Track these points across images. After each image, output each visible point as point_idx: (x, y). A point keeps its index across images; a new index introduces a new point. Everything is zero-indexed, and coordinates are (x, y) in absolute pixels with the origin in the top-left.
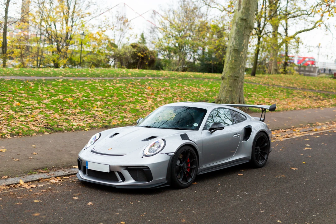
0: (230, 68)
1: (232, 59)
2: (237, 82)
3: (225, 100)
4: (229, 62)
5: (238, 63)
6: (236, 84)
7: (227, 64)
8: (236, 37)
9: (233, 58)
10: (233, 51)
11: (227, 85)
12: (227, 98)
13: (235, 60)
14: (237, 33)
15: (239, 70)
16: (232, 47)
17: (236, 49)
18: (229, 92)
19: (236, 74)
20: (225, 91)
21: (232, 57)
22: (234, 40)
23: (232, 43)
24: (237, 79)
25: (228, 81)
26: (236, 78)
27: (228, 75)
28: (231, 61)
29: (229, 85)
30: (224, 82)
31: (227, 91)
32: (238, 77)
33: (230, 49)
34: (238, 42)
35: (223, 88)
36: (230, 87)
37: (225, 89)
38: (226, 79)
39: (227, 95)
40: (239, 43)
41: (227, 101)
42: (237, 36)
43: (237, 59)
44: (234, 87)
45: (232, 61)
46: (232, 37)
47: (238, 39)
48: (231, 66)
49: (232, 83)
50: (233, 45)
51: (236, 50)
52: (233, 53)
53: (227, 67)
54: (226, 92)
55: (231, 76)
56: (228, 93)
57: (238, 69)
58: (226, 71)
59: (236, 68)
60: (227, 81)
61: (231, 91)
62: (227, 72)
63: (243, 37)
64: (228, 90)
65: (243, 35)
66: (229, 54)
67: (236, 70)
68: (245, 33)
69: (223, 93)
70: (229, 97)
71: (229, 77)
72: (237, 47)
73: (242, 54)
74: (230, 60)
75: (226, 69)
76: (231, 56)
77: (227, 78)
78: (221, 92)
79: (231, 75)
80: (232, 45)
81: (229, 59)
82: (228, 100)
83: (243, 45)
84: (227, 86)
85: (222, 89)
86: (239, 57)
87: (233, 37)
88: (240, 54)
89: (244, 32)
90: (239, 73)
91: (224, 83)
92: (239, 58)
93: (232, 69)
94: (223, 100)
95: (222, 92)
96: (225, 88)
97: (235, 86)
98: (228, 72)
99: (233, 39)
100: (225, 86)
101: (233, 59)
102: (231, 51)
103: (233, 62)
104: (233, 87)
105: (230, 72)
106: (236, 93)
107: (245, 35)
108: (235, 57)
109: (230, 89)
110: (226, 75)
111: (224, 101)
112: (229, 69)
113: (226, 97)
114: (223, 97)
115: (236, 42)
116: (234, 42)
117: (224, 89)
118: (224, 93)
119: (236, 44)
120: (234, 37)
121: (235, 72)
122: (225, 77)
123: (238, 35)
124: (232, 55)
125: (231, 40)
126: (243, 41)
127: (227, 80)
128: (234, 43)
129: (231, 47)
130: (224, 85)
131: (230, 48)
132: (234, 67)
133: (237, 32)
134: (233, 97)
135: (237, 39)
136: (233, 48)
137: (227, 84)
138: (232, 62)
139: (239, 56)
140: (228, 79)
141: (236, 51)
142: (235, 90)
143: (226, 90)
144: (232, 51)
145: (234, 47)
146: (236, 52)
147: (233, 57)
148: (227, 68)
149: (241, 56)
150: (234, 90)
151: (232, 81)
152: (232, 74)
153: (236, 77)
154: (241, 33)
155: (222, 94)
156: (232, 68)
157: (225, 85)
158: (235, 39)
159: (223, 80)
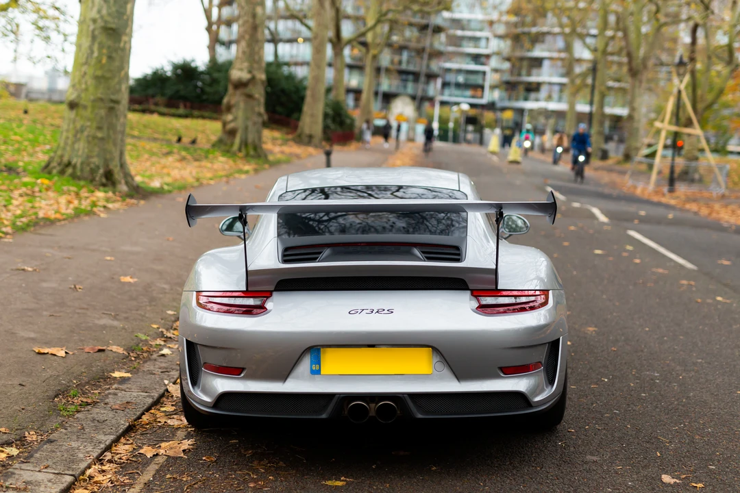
0: (97, 78)
1: (100, 54)
2: (116, 116)
3: (88, 165)
4: (93, 62)
5: (117, 64)
6: (114, 121)
7: (86, 67)
9: (105, 51)
10: (100, 30)
11: (89, 124)
12: (92, 157)
13: (110, 58)
15: (118, 83)
16: (99, 21)
17: (110, 26)
18: (96, 141)
19: (113, 94)
20: (83, 139)
21: (101, 46)
23: (99, 12)
24: (116, 106)
25: (92, 112)
26: (112, 105)
27: (92, 98)
28: (97, 58)
29: (95, 125)
30: (77, 115)
31: (90, 139)
32: (117, 102)
33: (92, 27)
34: (114, 9)
35: (77, 132)
36: (99, 128)
37: (86, 133)
38: (85, 107)
39: (91, 151)
40: (117, 11)
41: (92, 166)
43: (114, 55)
44: (108, 129)
45: (102, 58)
48: (99, 73)
49: (102, 118)
50: (102, 17)
51: (112, 29)
52: (102, 38)
53: (85, 73)
54: (89, 142)
55: (101, 100)
56: (95, 144)
57: (116, 80)
58: (83, 86)
59: (113, 78)
60: (88, 113)
61: (102, 139)
62: (86, 90)
64: (94, 137)
66: (90, 39)
67: (113, 84)
69: (76, 146)
70: (98, 156)
71: (94, 101)
72: (112, 20)
73: (125, 42)
74: (96, 54)
75: (84, 80)
76: (96, 48)
77: (89, 104)
78: (70, 142)
79: (99, 95)
80: (97, 16)
81: (92, 52)
82: (94, 163)
83: (127, 15)
84: (88, 126)
85: (70, 135)
86: (119, 48)
88: (120, 41)
90: (119, 91)
91: (78, 118)
92: (119, 52)
93: (102, 81)
94: (82, 163)
95: (74, 143)
96: (82, 131)
97: (111, 127)
98: (91, 89)
100: (82, 126)
101: (104, 54)
102: (96, 33)
103: (104, 61)
104: (105, 129)
105: (96, 87)
106: (115, 145)
108: (109, 47)
109: (100, 135)
110: (83, 96)
111: (85, 165)
112: (94, 81)
113: (89, 157)
114: (77, 156)
115: (109, 7)
116: (102, 7)
117: (79, 136)
118: (81, 146)
119: (109, 14)
121: (109, 89)
122: (83, 102)
124: (99, 44)
126: (126, 9)
127: (89, 110)
128: (104, 12)
129: (94, 21)
130: (78, 125)
131: (91, 23)
132: (108, 75)
134: (108, 156)
136: (102, 24)
137: (89, 120)
138: (100, 61)
139: (117, 45)
140: (93, 107)
141: (110, 32)
142: (113, 136)
143: (88, 136)
144: (101, 34)
145: (106, 22)
146: (111, 35)
147: (103, 48)
148: (87, 77)
149: (122, 45)
150: (109, 136)
151: (103, 112)
152: (102, 94)
153: (112, 101)
155: (73, 149)
156: (103, 77)
157: (82, 123)
159: (74, 112)
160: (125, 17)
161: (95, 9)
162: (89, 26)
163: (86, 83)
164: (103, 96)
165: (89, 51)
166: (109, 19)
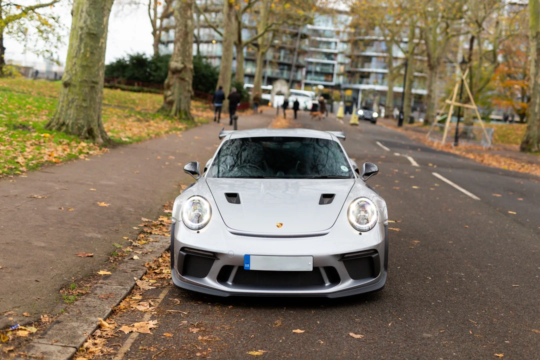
0: (83, 67)
1: (86, 51)
2: (96, 92)
3: (77, 125)
4: (81, 56)
5: (97, 57)
6: (94, 95)
7: (76, 59)
8: (90, 11)
9: (88, 49)
10: (86, 35)
11: (77, 97)
12: (79, 119)
13: (92, 53)
14: (91, 4)
15: (98, 70)
16: (85, 28)
17: (92, 32)
18: (82, 109)
19: (94, 78)
20: (73, 107)
21: (85, 47)
22: (87, 16)
23: (85, 22)
24: (96, 85)
25: (79, 90)
26: (93, 85)
27: (80, 80)
28: (83, 53)
29: (81, 98)
30: (69, 91)
31: (78, 107)
32: (96, 83)
33: (80, 33)
34: (95, 21)
35: (69, 102)
36: (84, 100)
37: (75, 104)
38: (75, 86)
39: (78, 116)
40: (97, 22)
41: (79, 125)
42: (92, 10)
43: (95, 51)
44: (90, 101)
45: (86, 54)
46: (82, 11)
47: (96, 16)
48: (85, 63)
49: (86, 93)
50: (87, 26)
51: (93, 34)
52: (87, 40)
53: (75, 64)
54: (77, 109)
55: (86, 81)
56: (81, 111)
57: (96, 68)
58: (74, 72)
59: (94, 67)
60: (77, 90)
61: (86, 107)
62: (76, 74)
63: (103, 12)
64: (81, 106)
65: (103, 8)
66: (78, 40)
67: (94, 71)
68: (105, 5)
69: (69, 112)
70: (83, 119)
71: (81, 82)
72: (93, 28)
73: (102, 43)
74: (82, 51)
75: (74, 68)
76: (82, 46)
77: (78, 84)
78: (64, 109)
79: (84, 78)
80: (84, 25)
81: (80, 49)
82: (81, 124)
83: (104, 25)
84: (77, 99)
85: (65, 104)
86: (98, 47)
87: (84, 10)
88: (98, 42)
89: (103, 4)
90: (98, 75)
91: (70, 93)
92: (98, 49)
93: (87, 68)
94: (72, 123)
95: (67, 110)
96: (73, 102)
97: (92, 99)
98: (79, 74)
99: (84, 14)
100: (73, 99)
101: (88, 51)
102: (83, 36)
103: (88, 55)
104: (88, 101)
105: (83, 73)
106: (94, 111)
107: (105, 8)
108: (91, 46)
109: (84, 105)
110: (74, 78)
111: (74, 125)
112: (81, 69)
113: (77, 119)
114: (69, 119)
115: (92, 20)
116: (87, 19)
117: (70, 105)
118: (72, 112)
119: (92, 24)
120: (87, 12)
121: (91, 74)
122: (73, 83)
123: (95, 9)
124: (85, 44)
125: (81, 16)
126: (103, 21)
127: (78, 88)
128: (88, 22)
129: (82, 28)
130: (70, 98)
131: (79, 30)
132: (91, 65)
133: (91, 2)
134: (90, 119)
135: (94, 15)
136: (87, 31)
137: (77, 95)
138: (85, 56)
139: (97, 45)
140: (80, 86)
141: (93, 36)
142: (93, 106)
143: (77, 106)
144: (86, 37)
145: (89, 29)
146: (92, 38)
147: (87, 46)
148: (76, 66)
149: (100, 45)
150: (91, 106)
151: (87, 90)
152: (86, 77)
153: (93, 82)
154: (99, 5)
155: (66, 114)
156: (87, 66)
157: (73, 97)
158: (89, 15)
159: (68, 89)
160: (102, 26)
161: (82, 21)
162: (78, 32)
163: (76, 70)
164: (87, 79)
165: (78, 49)
166: (91, 27)
